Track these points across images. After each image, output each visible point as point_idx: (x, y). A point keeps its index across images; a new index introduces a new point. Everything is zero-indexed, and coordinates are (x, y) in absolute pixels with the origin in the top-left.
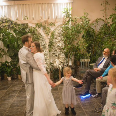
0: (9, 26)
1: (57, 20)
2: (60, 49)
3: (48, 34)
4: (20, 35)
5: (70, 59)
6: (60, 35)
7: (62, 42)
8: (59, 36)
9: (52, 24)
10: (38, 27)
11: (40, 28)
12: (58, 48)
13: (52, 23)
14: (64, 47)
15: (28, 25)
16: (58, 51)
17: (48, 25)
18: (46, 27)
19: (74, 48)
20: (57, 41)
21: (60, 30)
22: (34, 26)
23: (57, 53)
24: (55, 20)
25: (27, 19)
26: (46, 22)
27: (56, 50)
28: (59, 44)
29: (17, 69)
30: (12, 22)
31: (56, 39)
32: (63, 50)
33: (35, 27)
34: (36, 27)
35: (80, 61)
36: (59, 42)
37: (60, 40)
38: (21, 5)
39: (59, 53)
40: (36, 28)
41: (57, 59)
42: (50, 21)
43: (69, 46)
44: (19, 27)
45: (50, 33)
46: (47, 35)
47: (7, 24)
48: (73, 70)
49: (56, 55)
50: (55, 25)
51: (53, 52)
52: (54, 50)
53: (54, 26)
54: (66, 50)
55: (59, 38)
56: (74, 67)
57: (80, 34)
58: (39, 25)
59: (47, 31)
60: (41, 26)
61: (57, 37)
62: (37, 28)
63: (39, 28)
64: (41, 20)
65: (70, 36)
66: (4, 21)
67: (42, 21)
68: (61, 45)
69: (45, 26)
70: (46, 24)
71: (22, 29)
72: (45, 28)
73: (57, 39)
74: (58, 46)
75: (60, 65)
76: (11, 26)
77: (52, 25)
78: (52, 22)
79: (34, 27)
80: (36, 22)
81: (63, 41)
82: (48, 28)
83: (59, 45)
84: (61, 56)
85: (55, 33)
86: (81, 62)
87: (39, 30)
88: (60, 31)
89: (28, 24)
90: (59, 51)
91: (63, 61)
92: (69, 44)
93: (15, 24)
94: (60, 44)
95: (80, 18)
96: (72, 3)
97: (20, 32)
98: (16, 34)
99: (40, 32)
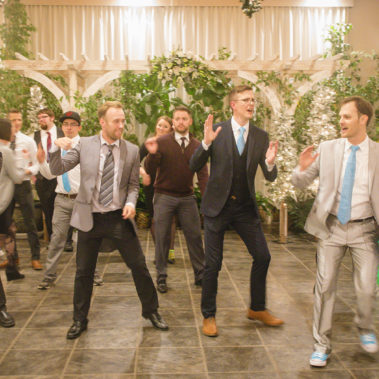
0: (190, 75)
1: (316, 67)
3: (289, 103)
6: (328, 107)
8: (325, 112)
9: (303, 77)
10: (264, 84)
11: (269, 85)
18: (287, 84)
20: (320, 123)
21: (329, 94)
22: (254, 79)
24: (312, 66)
26: (285, 70)
30: (197, 64)
33: (257, 83)
34: (260, 82)
36: (323, 126)
37: (328, 122)
40: (258, 86)
42: (297, 67)
45: (296, 102)
46: (287, 106)
47: (186, 70)
50: (309, 80)
53: (307, 82)
55: (324, 116)
61: (318, 114)
62: (261, 86)
63: (267, 85)
64: (276, 62)
66: (179, 62)
67: (276, 67)
68: (329, 135)
69: (283, 80)
72: (281, 87)
73: (320, 119)
76: (195, 75)
77: (303, 79)
78: (302, 71)
79: (254, 82)
80: (259, 68)
82: (291, 86)
87: (266, 91)
88: (328, 97)
89: (236, 72)
93: (205, 70)
94: (327, 133)
95: (372, 57)
96: (349, 9)
97: (208, 93)
98: (197, 98)
99: (269, 97)
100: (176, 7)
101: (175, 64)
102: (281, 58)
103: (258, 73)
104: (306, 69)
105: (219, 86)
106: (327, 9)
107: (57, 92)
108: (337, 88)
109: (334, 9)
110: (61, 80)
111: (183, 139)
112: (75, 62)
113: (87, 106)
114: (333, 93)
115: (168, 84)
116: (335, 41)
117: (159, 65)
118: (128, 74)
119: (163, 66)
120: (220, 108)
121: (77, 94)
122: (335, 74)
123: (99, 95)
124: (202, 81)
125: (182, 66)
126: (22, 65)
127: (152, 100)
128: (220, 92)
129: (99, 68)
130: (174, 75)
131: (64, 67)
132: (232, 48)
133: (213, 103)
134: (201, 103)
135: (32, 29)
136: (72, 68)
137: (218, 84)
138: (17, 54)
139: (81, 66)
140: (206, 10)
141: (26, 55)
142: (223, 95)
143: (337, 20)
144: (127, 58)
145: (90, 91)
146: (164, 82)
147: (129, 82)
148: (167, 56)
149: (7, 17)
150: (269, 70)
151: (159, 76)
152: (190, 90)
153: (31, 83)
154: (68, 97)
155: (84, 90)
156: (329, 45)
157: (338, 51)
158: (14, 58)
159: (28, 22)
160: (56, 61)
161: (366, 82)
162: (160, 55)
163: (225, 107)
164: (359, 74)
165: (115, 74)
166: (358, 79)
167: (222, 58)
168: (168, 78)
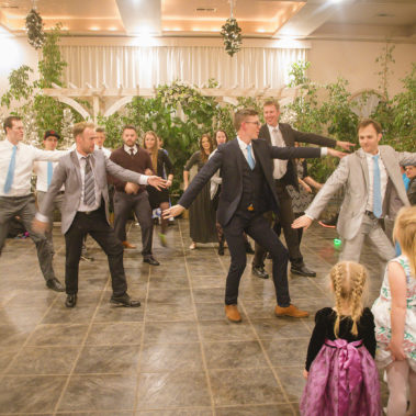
0: (187, 99)
1: (283, 94)
18: (261, 107)
24: (280, 93)
26: (260, 96)
30: (192, 92)
38: (196, 47)
42: (268, 95)
47: (183, 96)
66: (178, 90)
76: (190, 100)
78: (272, 97)
79: (235, 105)
80: (240, 94)
88: (292, 117)
93: (198, 95)
95: (325, 86)
96: (307, 50)
97: (200, 113)
98: (192, 117)
100: (176, 47)
101: (174, 92)
102: (257, 87)
103: (239, 99)
104: (275, 95)
105: (209, 108)
106: (291, 50)
107: (84, 113)
108: (299, 111)
109: (297, 50)
110: (87, 104)
111: (132, 150)
112: (98, 90)
113: (107, 123)
114: (295, 114)
115: (169, 106)
116: (297, 74)
117: (162, 92)
118: (139, 98)
119: (166, 93)
120: (210, 125)
121: (99, 114)
122: (298, 100)
123: (116, 115)
124: (197, 104)
125: (180, 93)
126: (56, 92)
127: (157, 119)
128: (209, 113)
129: (116, 94)
130: (173, 100)
131: (89, 94)
132: (219, 79)
133: (204, 121)
134: (195, 121)
135: (65, 64)
136: (95, 95)
137: (208, 107)
138: (54, 84)
139: (102, 93)
140: (199, 51)
141: (60, 84)
142: (212, 115)
143: (299, 58)
144: (138, 87)
145: (110, 112)
146: (166, 105)
147: (139, 104)
148: (169, 85)
149: (45, 55)
150: (247, 96)
151: (163, 101)
152: (187, 111)
153: (64, 106)
154: (92, 117)
155: (105, 111)
156: (293, 77)
157: (300, 82)
158: (51, 87)
159: (61, 60)
160: (82, 89)
161: (320, 106)
162: (163, 85)
163: (213, 125)
164: (315, 100)
165: (129, 99)
166: (316, 103)
167: (211, 87)
168: (170, 102)
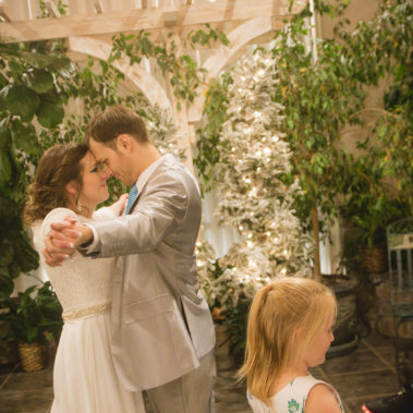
1: (238, 13)
2: (268, 183)
3: (186, 95)
4: (25, 109)
5: (320, 235)
6: (265, 95)
7: (275, 139)
8: (257, 106)
9: (212, 36)
10: (128, 59)
11: (139, 61)
12: (254, 177)
13: (207, 31)
14: (288, 168)
15: (66, 50)
16: (253, 193)
17: (189, 42)
18: (178, 55)
19: (342, 169)
20: (249, 131)
21: (263, 67)
22: (103, 51)
23: (248, 206)
24: (229, 11)
25: (58, 14)
26: (172, 24)
27: (243, 191)
28: (263, 153)
29: (13, 311)
31: (237, 121)
32: (282, 189)
33: (112, 59)
34: (118, 56)
35: (391, 248)
36: (256, 137)
37: (267, 128)
39: (264, 203)
40: (116, 64)
41: (250, 244)
42: (196, 17)
43: (316, 158)
44: (12, 64)
45: (202, 91)
46: (183, 103)
48: (349, 303)
49: (243, 217)
50: (226, 42)
51: (226, 203)
52: (234, 187)
53: (222, 46)
54: (301, 184)
55: (257, 114)
56: (354, 282)
57: (376, 84)
58: (132, 45)
59: (183, 80)
60: (148, 48)
61: (243, 112)
62: (123, 65)
63: (135, 60)
64: (147, 12)
65: (321, 102)
67: (150, 22)
68: (272, 157)
69: (168, 47)
70: (177, 39)
71: (36, 71)
72: (166, 63)
73: (249, 123)
74: (254, 166)
75: (269, 275)
77: (211, 40)
78: (208, 25)
79: (105, 57)
80: (115, 27)
81: (284, 135)
82: (186, 58)
83: (258, 155)
84: (273, 225)
85: (231, 88)
86: (394, 253)
87: (136, 75)
88: (261, 72)
89: (64, 40)
90: (260, 194)
91: (286, 254)
92: (315, 148)
94: (267, 151)
99: (143, 88)
104: (215, 18)
114: (269, 62)
